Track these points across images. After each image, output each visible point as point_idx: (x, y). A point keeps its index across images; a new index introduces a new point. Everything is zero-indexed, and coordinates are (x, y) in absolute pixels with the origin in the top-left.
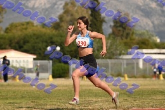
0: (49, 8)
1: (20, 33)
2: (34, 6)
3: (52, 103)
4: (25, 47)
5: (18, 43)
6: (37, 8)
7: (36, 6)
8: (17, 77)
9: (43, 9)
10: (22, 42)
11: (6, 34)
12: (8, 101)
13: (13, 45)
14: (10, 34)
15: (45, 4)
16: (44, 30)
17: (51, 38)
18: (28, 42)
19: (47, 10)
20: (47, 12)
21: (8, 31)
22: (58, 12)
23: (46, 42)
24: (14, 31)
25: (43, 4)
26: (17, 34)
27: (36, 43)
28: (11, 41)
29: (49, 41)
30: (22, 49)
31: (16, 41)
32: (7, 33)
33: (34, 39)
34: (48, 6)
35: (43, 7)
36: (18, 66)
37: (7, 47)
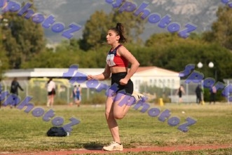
0: (199, 14)
1: (163, 46)
2: (180, 12)
3: (208, 133)
4: (171, 63)
5: (161, 58)
6: (184, 15)
7: (183, 13)
8: (161, 100)
9: (192, 16)
10: (166, 58)
11: (147, 48)
12: (154, 131)
13: (156, 60)
14: (152, 48)
15: (194, 10)
16: (193, 42)
17: (202, 52)
18: (174, 57)
19: (196, 17)
20: (197, 20)
21: (149, 44)
22: (210, 19)
23: (196, 57)
24: (157, 44)
25: (192, 10)
26: (160, 47)
27: (183, 58)
28: (153, 56)
29: (199, 56)
30: (167, 66)
31: (159, 55)
32: (149, 46)
33: (181, 53)
34: (198, 12)
35: (192, 14)
36: (162, 87)
37: (149, 63)
